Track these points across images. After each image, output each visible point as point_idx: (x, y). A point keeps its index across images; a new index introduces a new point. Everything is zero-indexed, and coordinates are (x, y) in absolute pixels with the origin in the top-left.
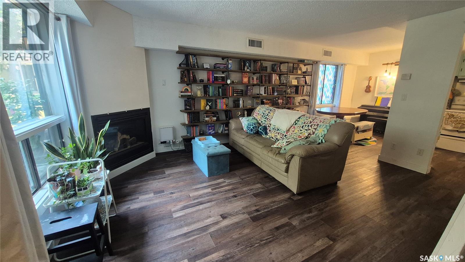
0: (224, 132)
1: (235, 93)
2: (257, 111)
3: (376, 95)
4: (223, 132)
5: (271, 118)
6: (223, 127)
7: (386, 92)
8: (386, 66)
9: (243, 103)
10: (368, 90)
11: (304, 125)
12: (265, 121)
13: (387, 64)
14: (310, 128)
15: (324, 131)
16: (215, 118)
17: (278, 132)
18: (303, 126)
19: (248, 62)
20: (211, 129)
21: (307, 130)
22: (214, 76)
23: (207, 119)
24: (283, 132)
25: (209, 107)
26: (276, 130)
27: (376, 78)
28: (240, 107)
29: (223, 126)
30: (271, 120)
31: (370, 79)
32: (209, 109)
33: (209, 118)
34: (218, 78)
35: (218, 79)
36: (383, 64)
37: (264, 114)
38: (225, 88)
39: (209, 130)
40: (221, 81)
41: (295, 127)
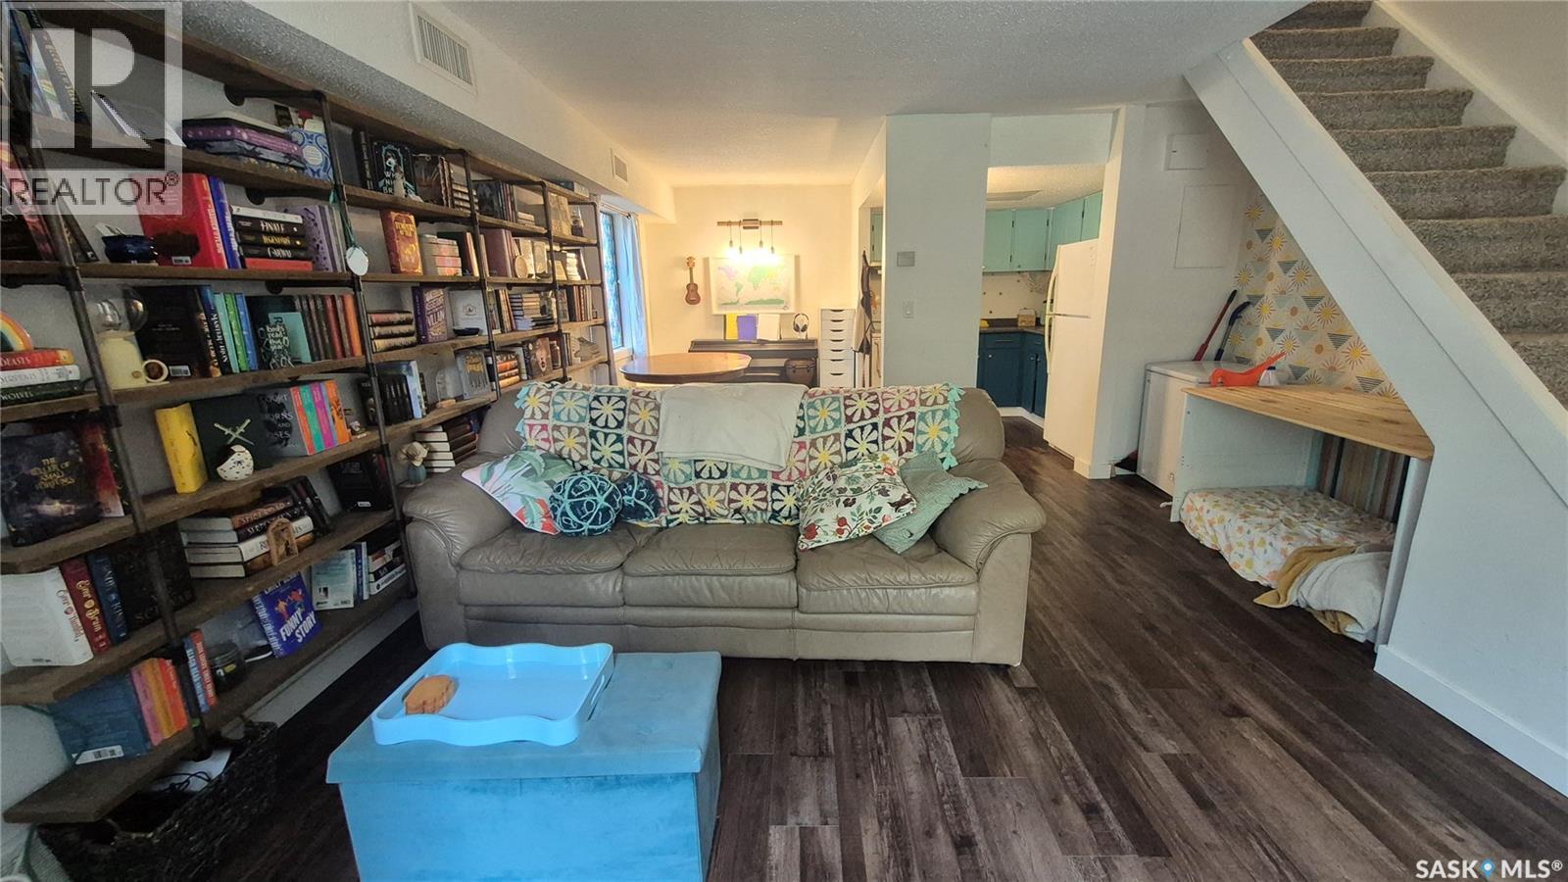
0: (369, 589)
1: (381, 337)
2: (538, 415)
3: (715, 311)
4: (366, 597)
5: (649, 431)
6: (358, 564)
7: (738, 302)
8: (726, 227)
9: (423, 388)
10: (692, 296)
11: (851, 426)
12: (621, 453)
13: (729, 223)
14: (887, 432)
15: (947, 430)
16: (305, 524)
17: (728, 480)
18: (851, 431)
19: (393, 147)
20: (291, 611)
21: (875, 442)
22: (236, 219)
23: (252, 548)
24: (755, 474)
25: (248, 455)
26: (710, 477)
27: (706, 261)
28: (412, 418)
29: (358, 556)
30: (654, 444)
31: (690, 263)
32: (256, 468)
33: (262, 538)
34: (270, 234)
35: (266, 239)
36: (719, 223)
37: (593, 422)
38: (319, 302)
39: (279, 621)
40: (289, 253)
41: (804, 443)
